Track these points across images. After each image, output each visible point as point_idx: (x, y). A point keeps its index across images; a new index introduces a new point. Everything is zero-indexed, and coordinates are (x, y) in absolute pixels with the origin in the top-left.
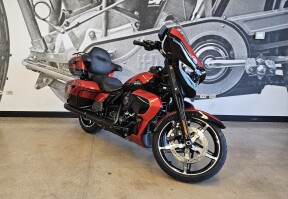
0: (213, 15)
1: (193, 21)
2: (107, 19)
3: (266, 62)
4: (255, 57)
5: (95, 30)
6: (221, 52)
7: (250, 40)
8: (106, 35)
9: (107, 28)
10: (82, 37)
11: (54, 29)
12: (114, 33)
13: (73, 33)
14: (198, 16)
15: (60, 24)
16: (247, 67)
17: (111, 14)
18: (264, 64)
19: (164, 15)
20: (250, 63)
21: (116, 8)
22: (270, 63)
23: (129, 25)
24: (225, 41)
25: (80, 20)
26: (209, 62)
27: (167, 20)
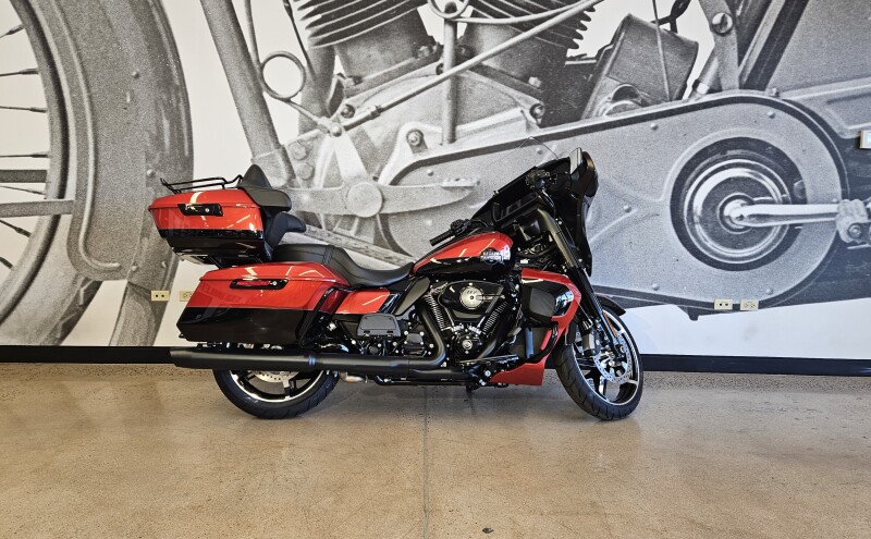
0: (743, 87)
1: (688, 100)
2: (456, 96)
4: (863, 197)
5: (425, 127)
6: (768, 183)
7: (846, 151)
8: (453, 139)
9: (456, 120)
10: (389, 146)
11: (315, 125)
12: (473, 135)
13: (364, 136)
14: (703, 88)
15: (329, 111)
16: (843, 225)
17: (465, 85)
19: (608, 85)
20: (851, 214)
21: (479, 69)
23: (515, 112)
24: (779, 155)
25: (383, 100)
26: (734, 209)
27: (617, 97)
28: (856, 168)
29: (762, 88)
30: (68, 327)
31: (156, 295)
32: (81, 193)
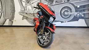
0: (67, 1)
1: (62, 3)
3: (80, 13)
4: (77, 12)
7: (76, 8)
11: (27, 4)
13: (32, 5)
14: (63, 1)
16: (75, 14)
18: (79, 14)
19: (55, 1)
22: (81, 14)
24: (70, 8)
25: (33, 2)
26: (66, 13)
28: (77, 9)
29: (69, 1)
30: (4, 24)
31: (12, 21)
32: (4, 11)
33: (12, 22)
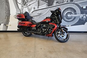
0: (70, 1)
1: (64, 3)
3: (86, 15)
4: (83, 14)
5: (35, 7)
6: (73, 12)
7: (81, 9)
8: (38, 8)
9: (38, 6)
10: (31, 9)
11: (23, 7)
12: (40, 7)
13: (28, 8)
14: (66, 2)
15: (25, 5)
17: (39, 2)
18: (85, 16)
20: (81, 16)
23: (45, 5)
24: (74, 9)
25: (30, 4)
26: (69, 15)
27: (56, 3)
28: (83, 11)
29: (72, 2)
33: (7, 27)
